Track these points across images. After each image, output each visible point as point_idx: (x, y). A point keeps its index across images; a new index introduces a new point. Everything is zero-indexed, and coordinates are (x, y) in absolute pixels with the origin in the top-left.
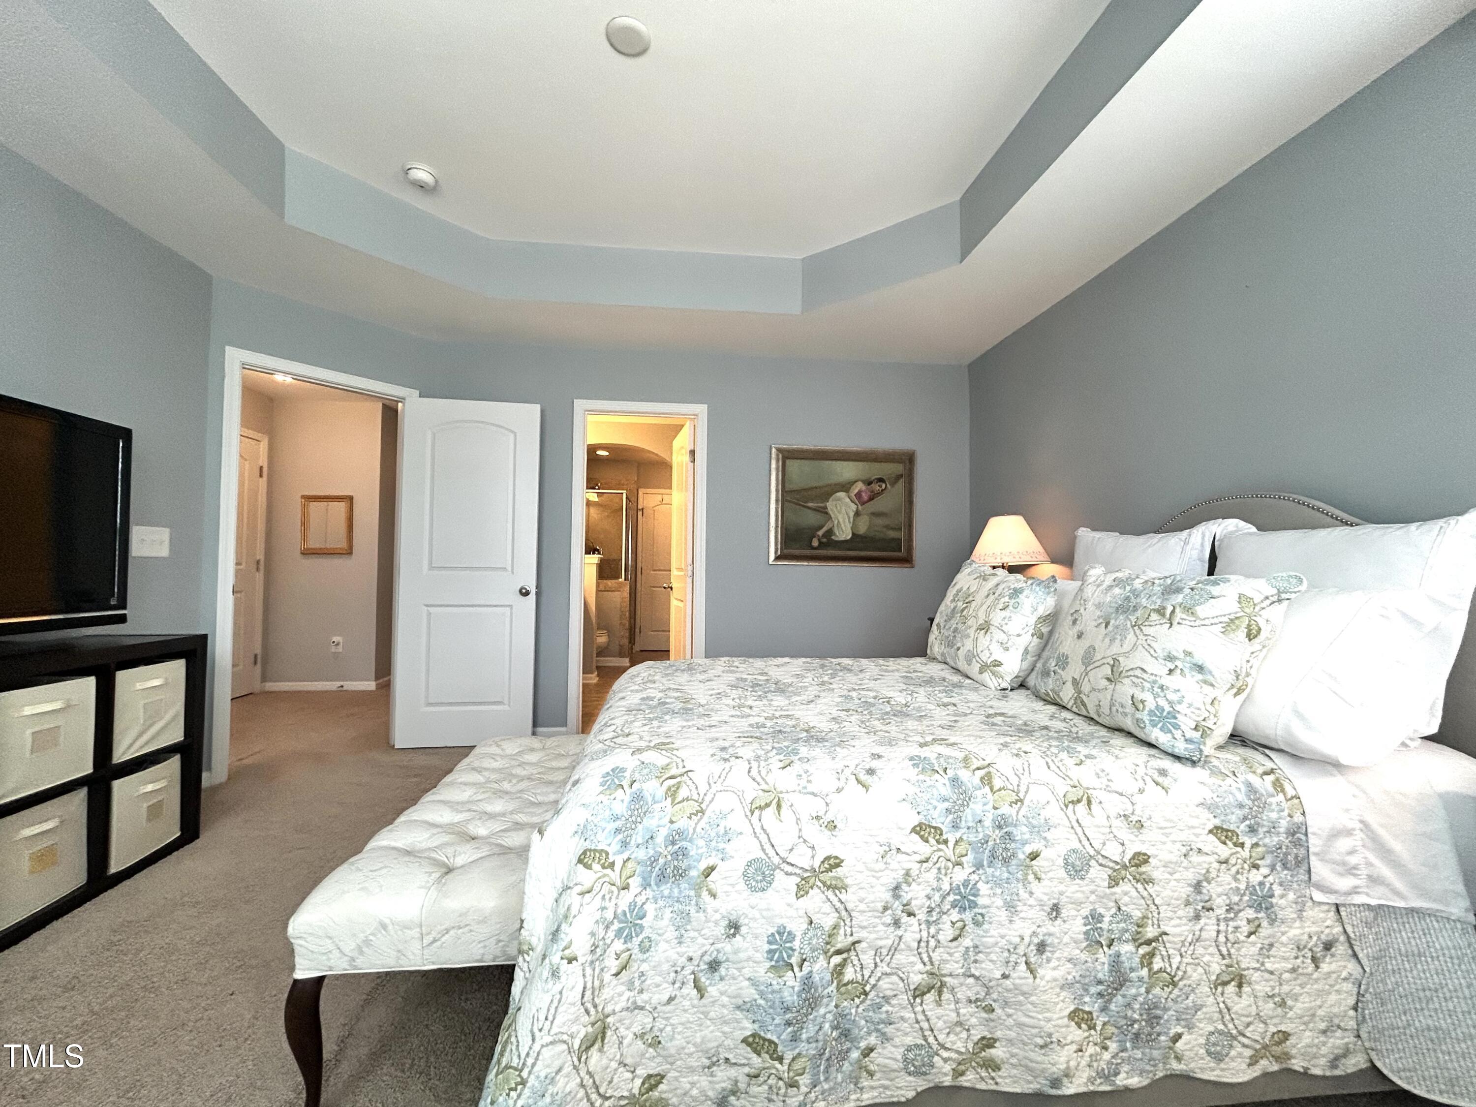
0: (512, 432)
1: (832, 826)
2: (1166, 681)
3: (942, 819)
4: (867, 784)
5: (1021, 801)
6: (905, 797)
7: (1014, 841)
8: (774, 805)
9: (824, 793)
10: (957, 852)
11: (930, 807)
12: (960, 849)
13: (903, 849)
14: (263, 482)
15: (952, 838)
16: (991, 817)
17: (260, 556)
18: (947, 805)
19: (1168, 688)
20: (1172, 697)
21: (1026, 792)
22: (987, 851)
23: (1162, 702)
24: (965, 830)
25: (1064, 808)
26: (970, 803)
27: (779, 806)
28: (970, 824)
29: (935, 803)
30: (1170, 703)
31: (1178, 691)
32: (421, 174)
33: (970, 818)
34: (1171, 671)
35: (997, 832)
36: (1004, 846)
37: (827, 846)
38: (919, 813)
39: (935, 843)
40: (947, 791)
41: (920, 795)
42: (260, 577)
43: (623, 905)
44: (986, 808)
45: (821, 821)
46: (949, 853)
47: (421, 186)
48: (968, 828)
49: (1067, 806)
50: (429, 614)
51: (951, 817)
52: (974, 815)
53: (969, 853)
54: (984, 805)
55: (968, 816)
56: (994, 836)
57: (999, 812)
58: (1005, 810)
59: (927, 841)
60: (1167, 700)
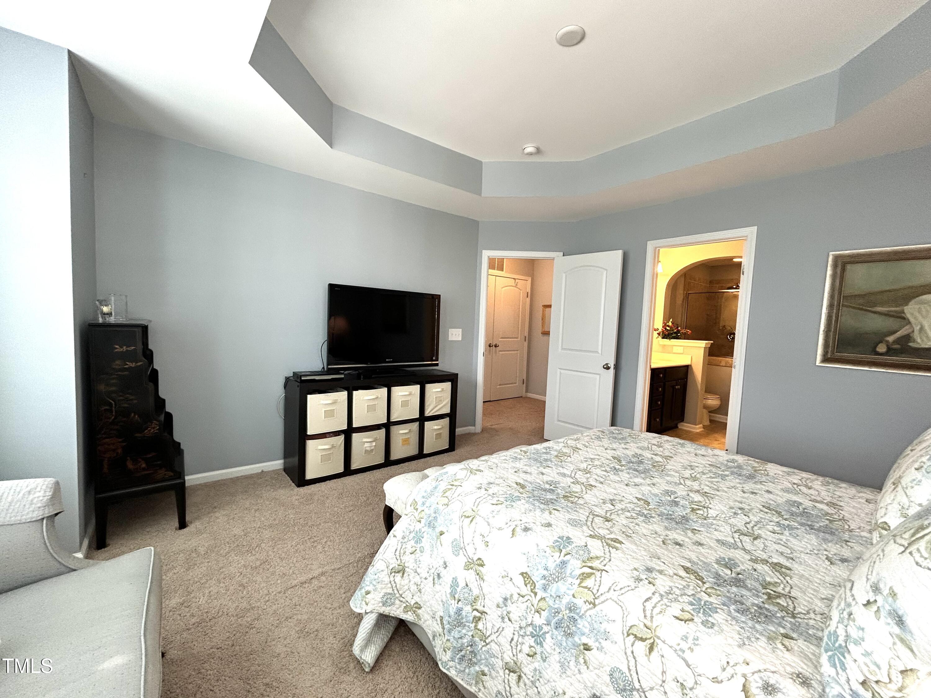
0: (606, 270)
1: (487, 544)
2: (858, 611)
3: (538, 579)
4: (515, 534)
5: (595, 605)
6: (526, 553)
7: (575, 626)
8: (471, 519)
9: (493, 526)
10: (540, 604)
11: (536, 568)
12: (542, 604)
13: (513, 580)
14: (528, 300)
15: (541, 594)
16: (568, 601)
17: (526, 334)
18: (545, 572)
19: (854, 621)
20: (854, 633)
21: (603, 602)
22: (557, 618)
23: (841, 632)
24: (549, 595)
25: (626, 635)
26: (560, 582)
27: (472, 521)
28: (553, 595)
29: (540, 567)
30: (847, 636)
31: (863, 629)
32: (530, 149)
33: (554, 590)
34: (868, 603)
35: (568, 612)
36: (568, 624)
37: (481, 553)
38: (528, 566)
39: (530, 590)
40: (552, 566)
41: (535, 557)
42: (526, 344)
43: (417, 529)
44: (568, 592)
45: (484, 539)
46: (535, 602)
47: (531, 154)
48: (551, 596)
49: (628, 635)
50: (561, 373)
51: (544, 581)
52: (558, 590)
53: (546, 611)
54: (568, 589)
55: (553, 589)
56: (564, 613)
57: (574, 600)
58: (579, 602)
59: (526, 586)
60: (846, 632)
